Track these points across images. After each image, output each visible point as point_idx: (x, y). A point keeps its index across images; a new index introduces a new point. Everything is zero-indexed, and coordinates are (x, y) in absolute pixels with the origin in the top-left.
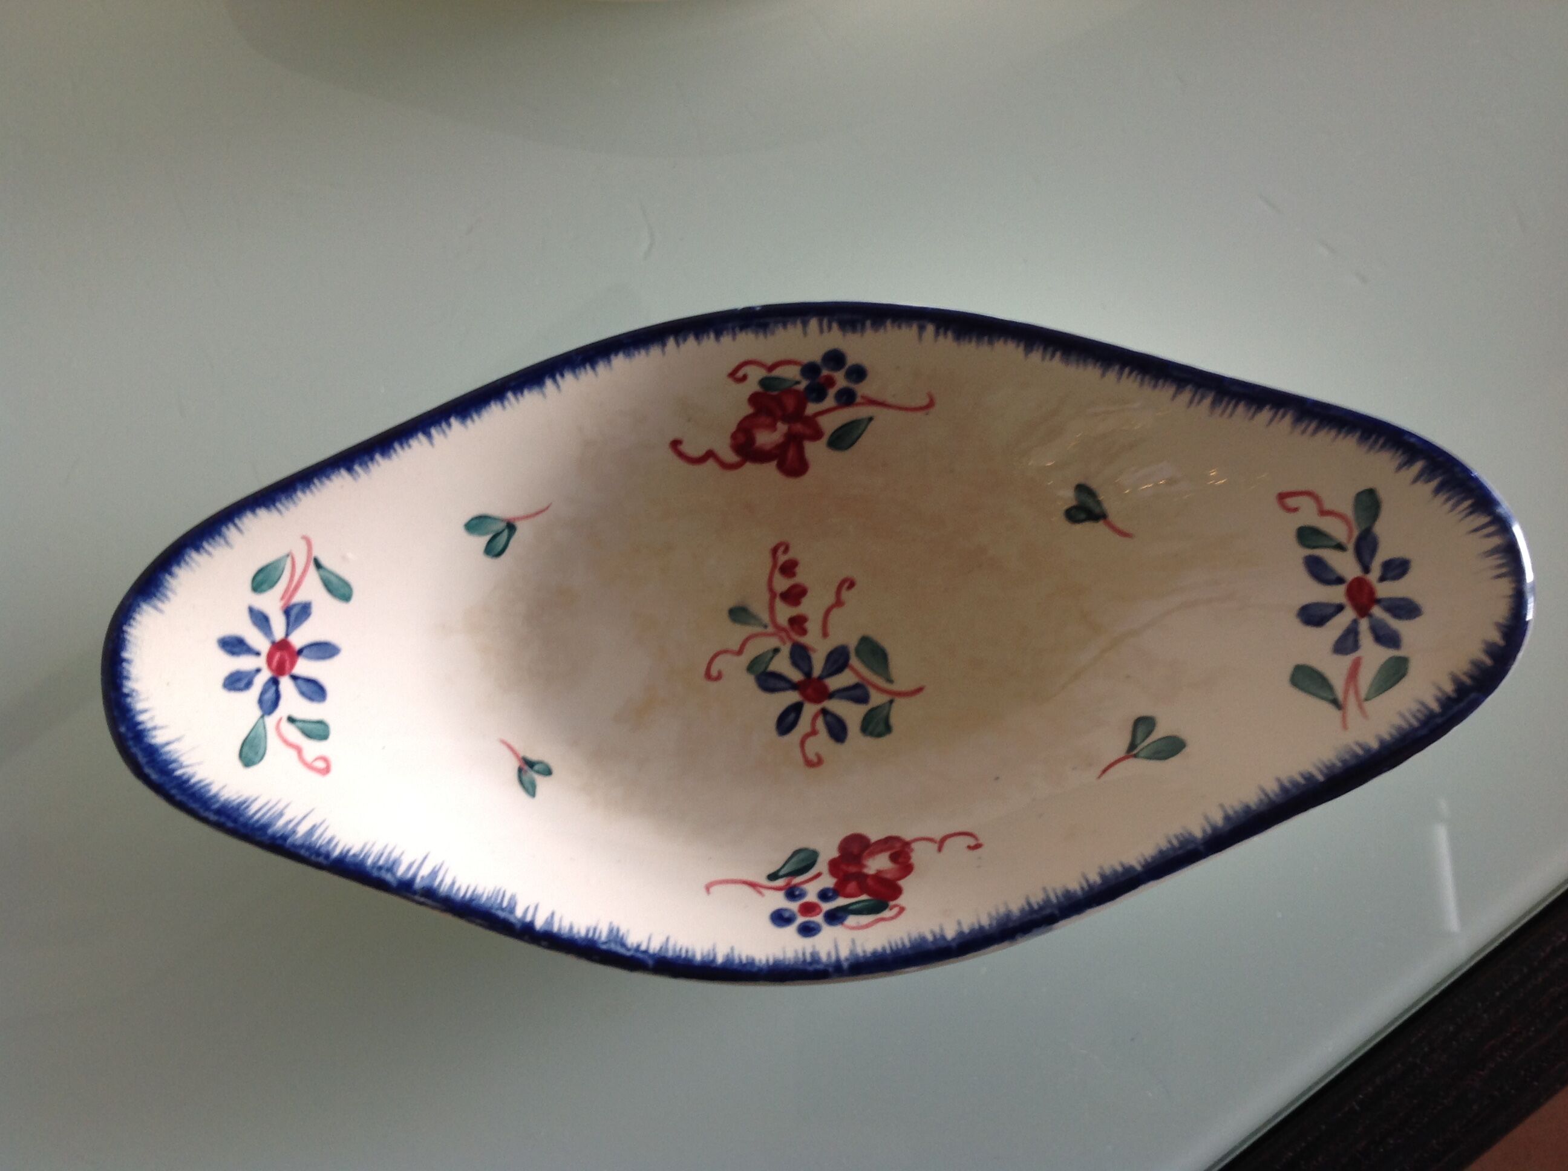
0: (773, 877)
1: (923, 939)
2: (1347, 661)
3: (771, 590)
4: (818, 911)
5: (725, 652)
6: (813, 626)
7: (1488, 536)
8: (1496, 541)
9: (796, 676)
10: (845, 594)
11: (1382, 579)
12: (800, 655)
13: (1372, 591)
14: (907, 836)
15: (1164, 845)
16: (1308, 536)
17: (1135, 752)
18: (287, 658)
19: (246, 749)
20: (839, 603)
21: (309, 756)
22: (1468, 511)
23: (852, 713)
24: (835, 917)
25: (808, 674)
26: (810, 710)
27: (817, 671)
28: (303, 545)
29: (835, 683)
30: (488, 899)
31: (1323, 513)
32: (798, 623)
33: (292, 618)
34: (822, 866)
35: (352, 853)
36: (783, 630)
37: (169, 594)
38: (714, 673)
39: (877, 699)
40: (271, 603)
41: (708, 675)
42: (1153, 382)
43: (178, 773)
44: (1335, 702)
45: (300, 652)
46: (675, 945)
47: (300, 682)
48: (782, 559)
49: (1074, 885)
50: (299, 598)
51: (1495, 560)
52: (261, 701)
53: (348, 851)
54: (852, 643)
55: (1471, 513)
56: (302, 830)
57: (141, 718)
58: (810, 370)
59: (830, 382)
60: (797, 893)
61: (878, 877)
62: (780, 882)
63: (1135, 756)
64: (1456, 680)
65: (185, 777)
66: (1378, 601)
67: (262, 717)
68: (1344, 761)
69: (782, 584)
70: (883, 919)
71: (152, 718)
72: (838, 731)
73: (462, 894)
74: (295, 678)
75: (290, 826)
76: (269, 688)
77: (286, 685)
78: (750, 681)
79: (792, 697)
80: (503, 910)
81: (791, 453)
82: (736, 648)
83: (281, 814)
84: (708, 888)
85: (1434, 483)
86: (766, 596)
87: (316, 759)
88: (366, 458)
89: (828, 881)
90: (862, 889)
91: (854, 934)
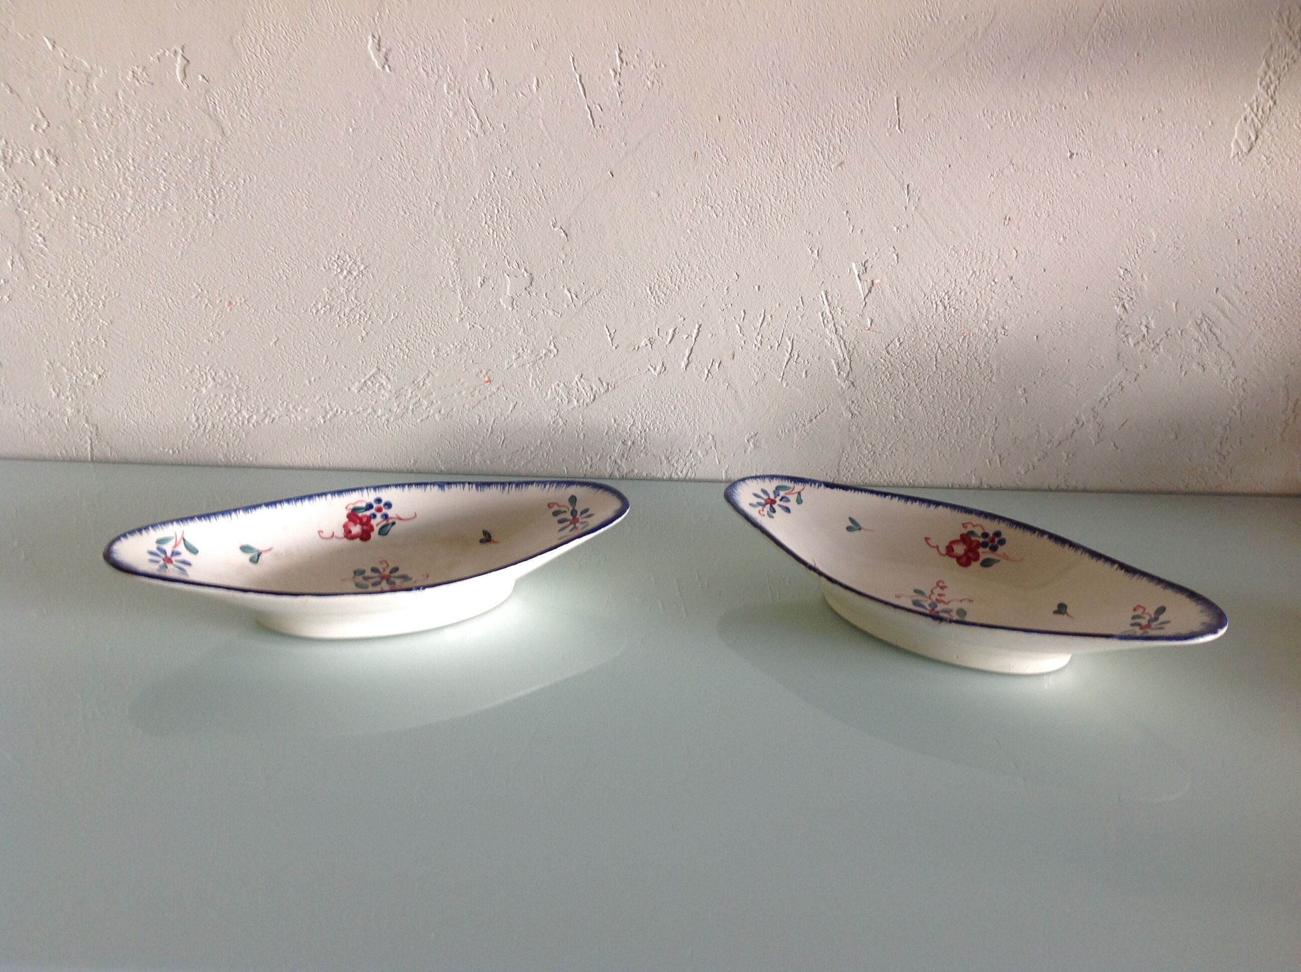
0: (394, 523)
1: (338, 496)
2: (177, 550)
4: (376, 509)
13: (163, 560)
14: (346, 539)
17: (258, 552)
19: (575, 499)
23: (369, 574)
24: (370, 506)
26: (386, 573)
27: (384, 580)
29: (377, 579)
34: (376, 529)
44: (184, 541)
47: (566, 520)
52: (576, 511)
54: (370, 587)
60: (384, 517)
61: (355, 523)
62: (390, 521)
65: (589, 487)
66: (162, 557)
67: (574, 508)
70: (353, 505)
72: (374, 570)
75: (552, 486)
77: (570, 518)
78: (411, 576)
79: (394, 575)
82: (417, 581)
83: (556, 487)
84: (416, 515)
87: (553, 506)
89: (374, 522)
90: (361, 519)
91: (363, 499)
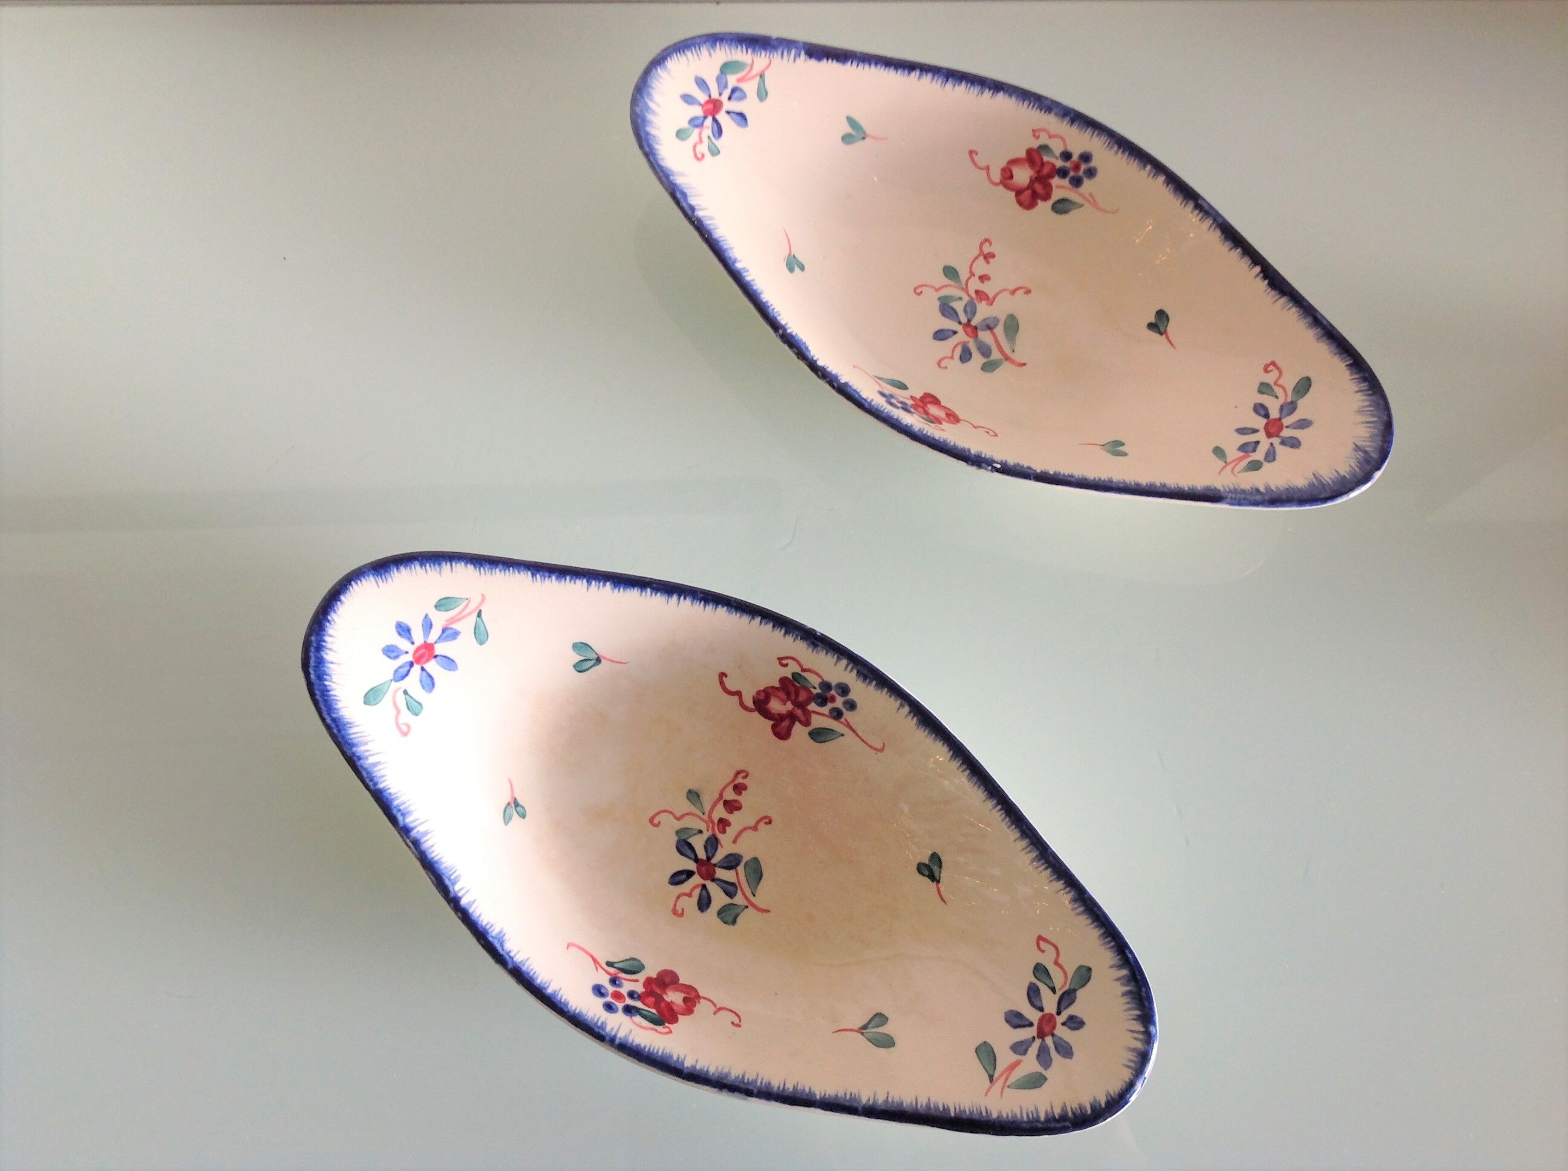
0: (610, 964)
1: (671, 1057)
2: (1014, 1057)
3: (721, 795)
4: (623, 1000)
5: (671, 813)
6: (731, 831)
7: (1136, 1039)
8: (1139, 1045)
9: (702, 854)
10: (762, 825)
11: (1064, 1024)
12: (712, 844)
13: (1054, 1027)
14: (702, 993)
15: (841, 1094)
16: (1040, 970)
17: (864, 1031)
18: (427, 655)
19: (371, 693)
20: (755, 828)
21: (401, 720)
22: (1135, 1017)
23: (719, 898)
24: (629, 1010)
25: (709, 858)
26: (696, 880)
27: (714, 861)
28: (479, 599)
29: (721, 873)
30: (446, 868)
31: (1056, 963)
32: (724, 823)
33: (445, 635)
34: (642, 977)
35: (389, 791)
36: (712, 822)
37: (389, 579)
38: (656, 821)
39: (739, 899)
40: (439, 620)
41: (651, 821)
42: (1009, 823)
43: (327, 683)
44: (991, 1077)
45: (436, 657)
46: (530, 965)
47: (424, 673)
48: (740, 780)
49: (776, 1084)
50: (456, 626)
51: (1133, 1056)
52: (396, 671)
53: (389, 789)
54: (746, 858)
55: (1134, 1019)
56: (371, 760)
57: (327, 638)
58: (826, 686)
59: (833, 699)
60: (617, 982)
61: (670, 1006)
62: (612, 970)
63: (862, 1034)
64: (1064, 1109)
65: (328, 688)
66: (1053, 1035)
67: (391, 680)
68: (971, 1113)
69: (730, 795)
70: (656, 1030)
71: (332, 643)
72: (704, 903)
73: (433, 855)
74: (423, 669)
75: (367, 754)
76: (405, 666)
77: (417, 668)
78: (674, 839)
79: (691, 866)
80: (449, 880)
81: (785, 723)
82: (678, 814)
84: (569, 946)
85: (1127, 989)
86: (716, 796)
87: (404, 724)
88: (547, 574)
89: (639, 988)
90: (656, 1005)
91: (634, 1027)
